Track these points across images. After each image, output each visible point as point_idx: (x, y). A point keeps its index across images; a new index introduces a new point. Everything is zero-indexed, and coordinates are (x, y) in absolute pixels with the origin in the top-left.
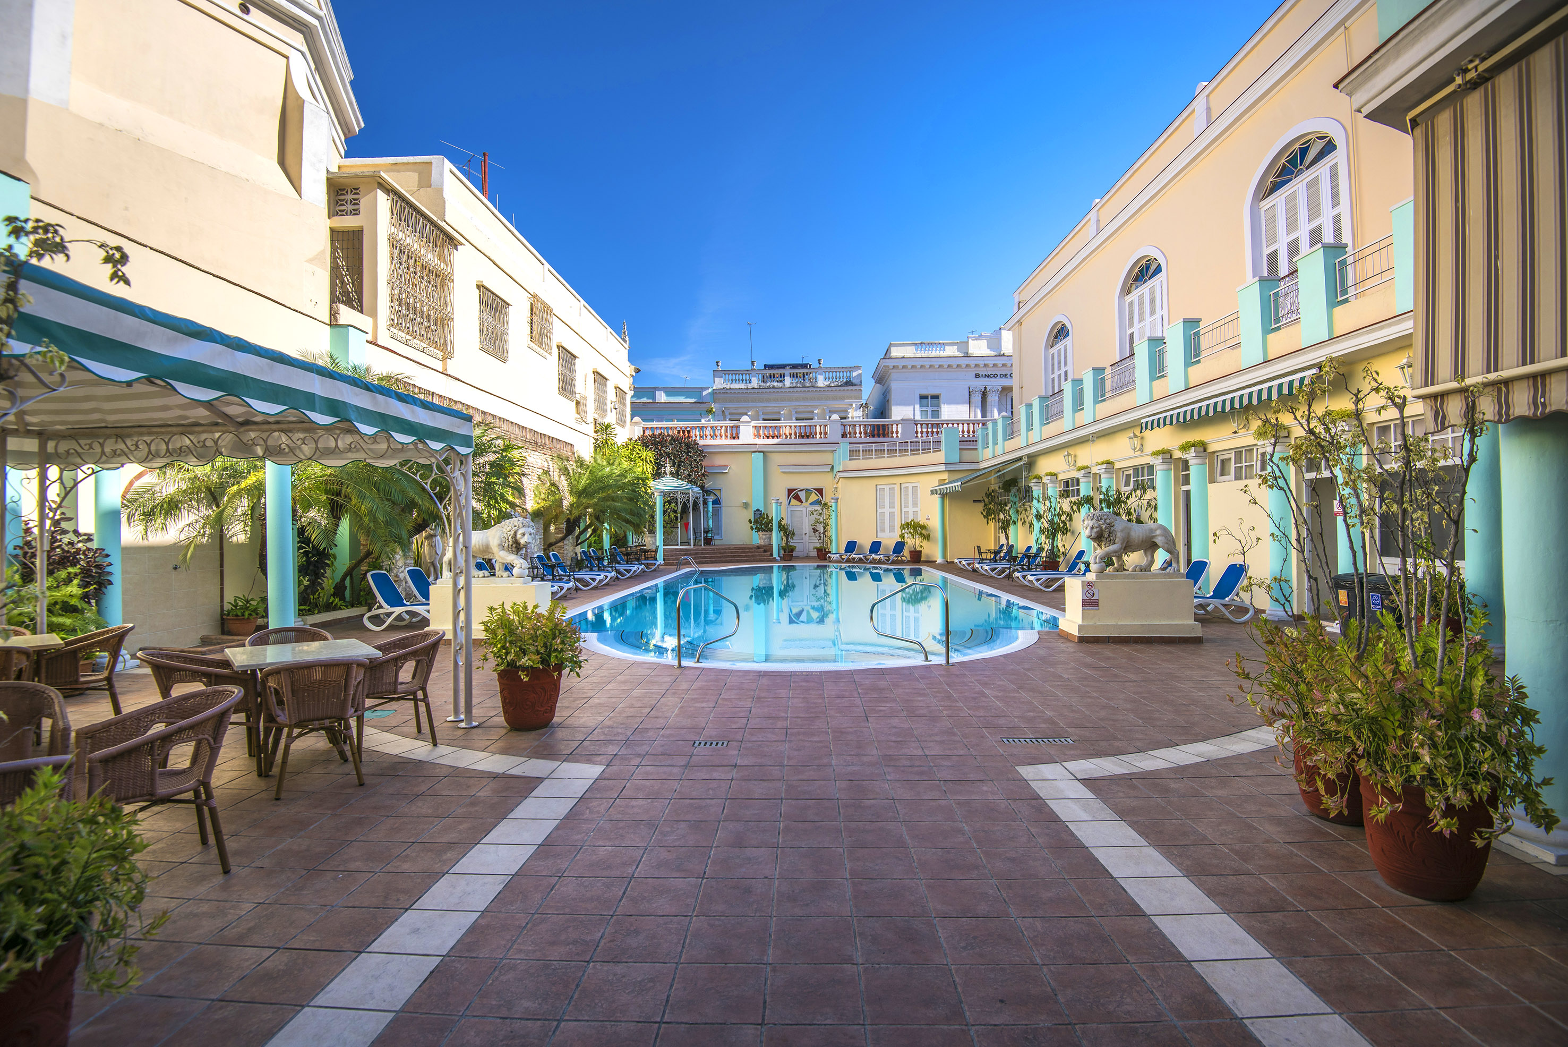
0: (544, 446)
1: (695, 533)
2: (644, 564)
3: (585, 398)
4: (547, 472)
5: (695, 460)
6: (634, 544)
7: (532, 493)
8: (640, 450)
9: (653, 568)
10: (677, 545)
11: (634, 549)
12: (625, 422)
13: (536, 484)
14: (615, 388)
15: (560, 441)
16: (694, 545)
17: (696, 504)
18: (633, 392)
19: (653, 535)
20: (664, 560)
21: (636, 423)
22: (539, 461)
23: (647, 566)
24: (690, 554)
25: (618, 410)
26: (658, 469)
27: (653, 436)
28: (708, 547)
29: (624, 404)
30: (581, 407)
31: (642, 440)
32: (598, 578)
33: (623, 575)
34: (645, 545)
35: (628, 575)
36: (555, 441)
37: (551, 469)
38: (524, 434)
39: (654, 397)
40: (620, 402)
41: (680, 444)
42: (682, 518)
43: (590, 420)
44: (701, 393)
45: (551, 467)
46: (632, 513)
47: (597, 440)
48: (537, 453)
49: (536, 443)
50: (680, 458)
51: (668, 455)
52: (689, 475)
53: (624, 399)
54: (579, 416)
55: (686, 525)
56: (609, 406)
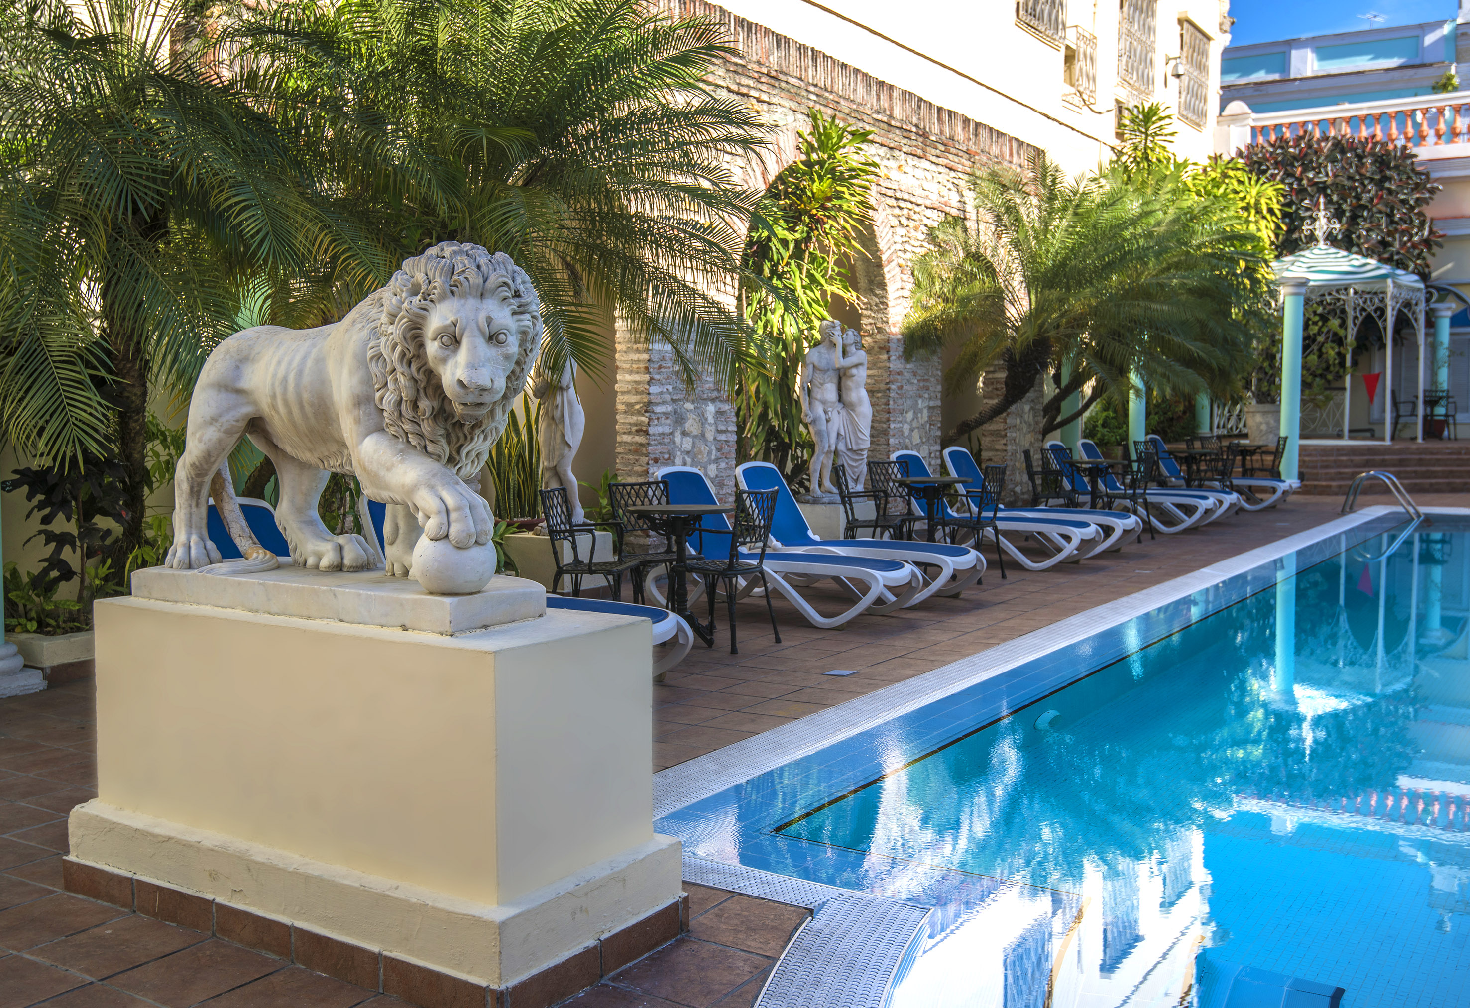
0: (947, 144)
1: (1395, 404)
2: (1239, 490)
3: (1092, 40)
4: (958, 221)
5: (1404, 202)
6: (1216, 432)
7: (907, 277)
8: (1240, 182)
9: (1270, 499)
10: (1339, 436)
11: (1214, 445)
12: (1203, 114)
13: (923, 251)
14: (1180, 22)
15: (1000, 134)
16: (1393, 438)
17: (1403, 322)
18: (1228, 37)
19: (1267, 407)
20: (1301, 476)
21: (1235, 118)
22: (933, 187)
23: (1249, 494)
24: (1383, 464)
25: (1185, 79)
26: (1290, 231)
27: (1282, 142)
28: (1434, 445)
29: (1202, 67)
30: (1078, 65)
31: (1248, 157)
32: (1078, 534)
33: (1170, 521)
34: (1246, 436)
35: (1189, 521)
36: (984, 134)
37: (971, 214)
38: (885, 103)
39: (1285, 66)
40: (1190, 61)
41: (1360, 157)
42: (1355, 363)
43: (1105, 100)
44: (1419, 39)
45: (970, 208)
46: (1205, 335)
47: (1120, 153)
48: (925, 164)
49: (925, 135)
50: (1358, 197)
51: (1322, 188)
52: (1384, 244)
53: (1204, 53)
54: (1073, 90)
55: (1372, 382)
56: (1160, 70)
